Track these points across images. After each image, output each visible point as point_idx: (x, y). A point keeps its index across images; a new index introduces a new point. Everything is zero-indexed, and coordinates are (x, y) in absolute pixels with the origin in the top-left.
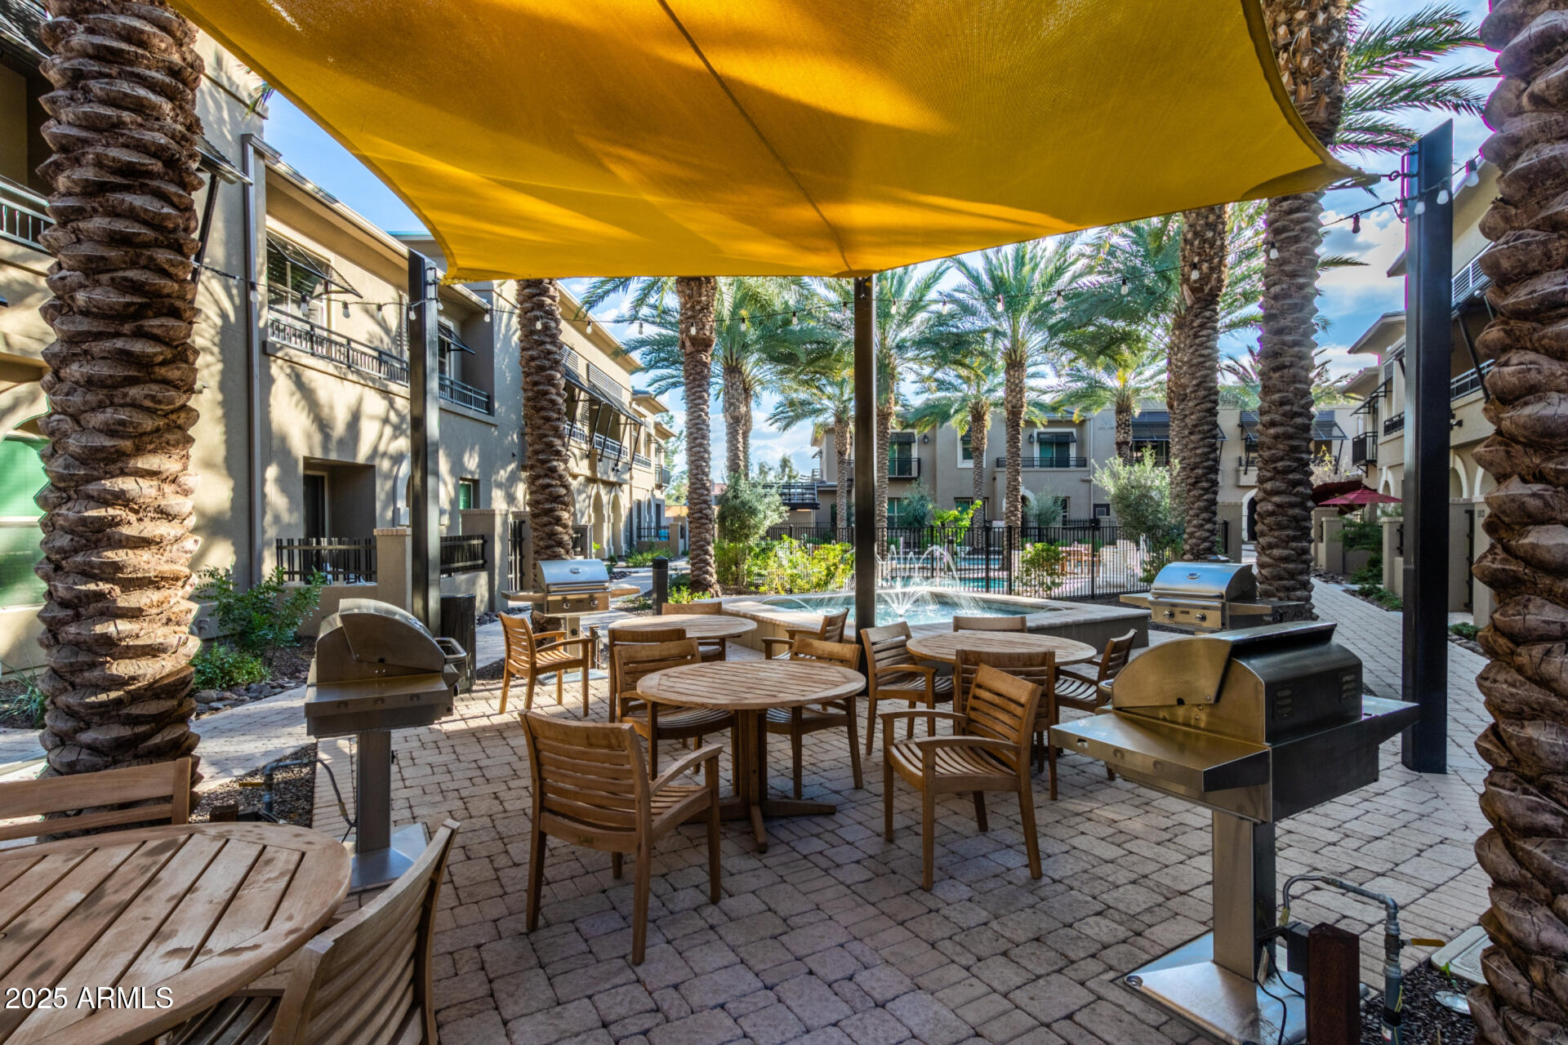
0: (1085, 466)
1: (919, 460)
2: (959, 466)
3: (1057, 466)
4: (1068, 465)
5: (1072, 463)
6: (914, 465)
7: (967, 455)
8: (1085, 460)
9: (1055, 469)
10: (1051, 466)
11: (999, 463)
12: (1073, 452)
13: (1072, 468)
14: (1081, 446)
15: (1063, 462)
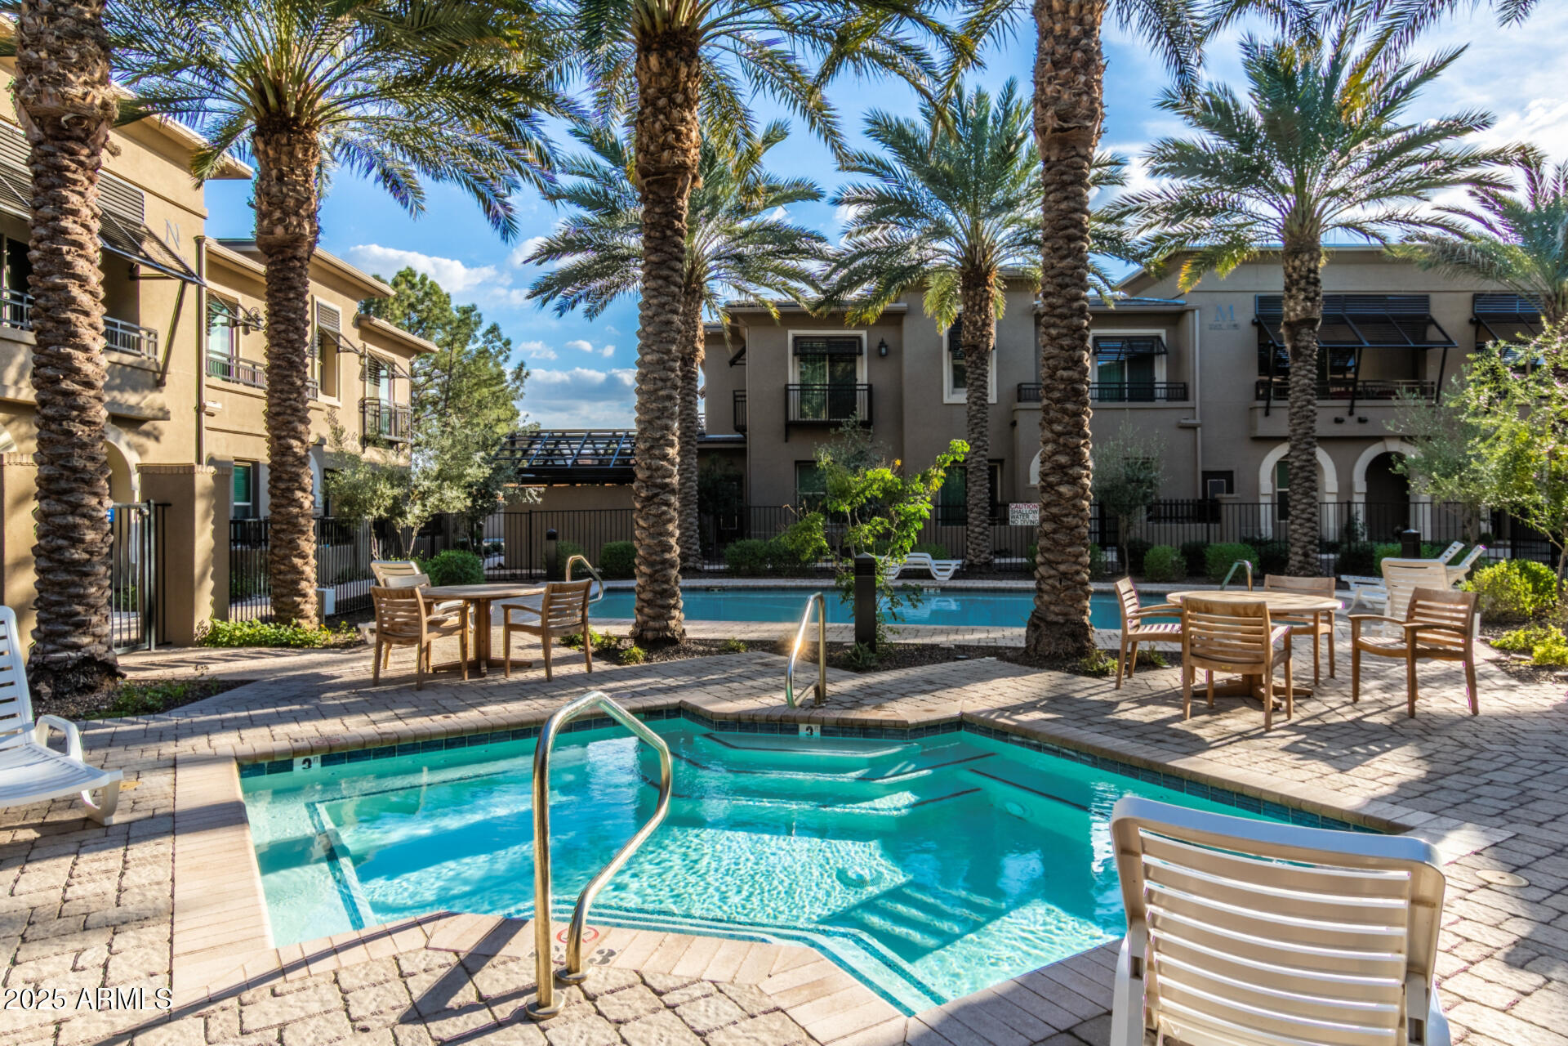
0: (1185, 398)
1: (870, 388)
2: (946, 400)
3: (1131, 399)
4: (1151, 397)
5: (1158, 393)
6: (862, 397)
7: (959, 380)
8: (1185, 388)
9: (1126, 404)
10: (1121, 399)
11: (1022, 393)
12: (1161, 373)
13: (1158, 403)
14: (1177, 360)
15: (1143, 392)
